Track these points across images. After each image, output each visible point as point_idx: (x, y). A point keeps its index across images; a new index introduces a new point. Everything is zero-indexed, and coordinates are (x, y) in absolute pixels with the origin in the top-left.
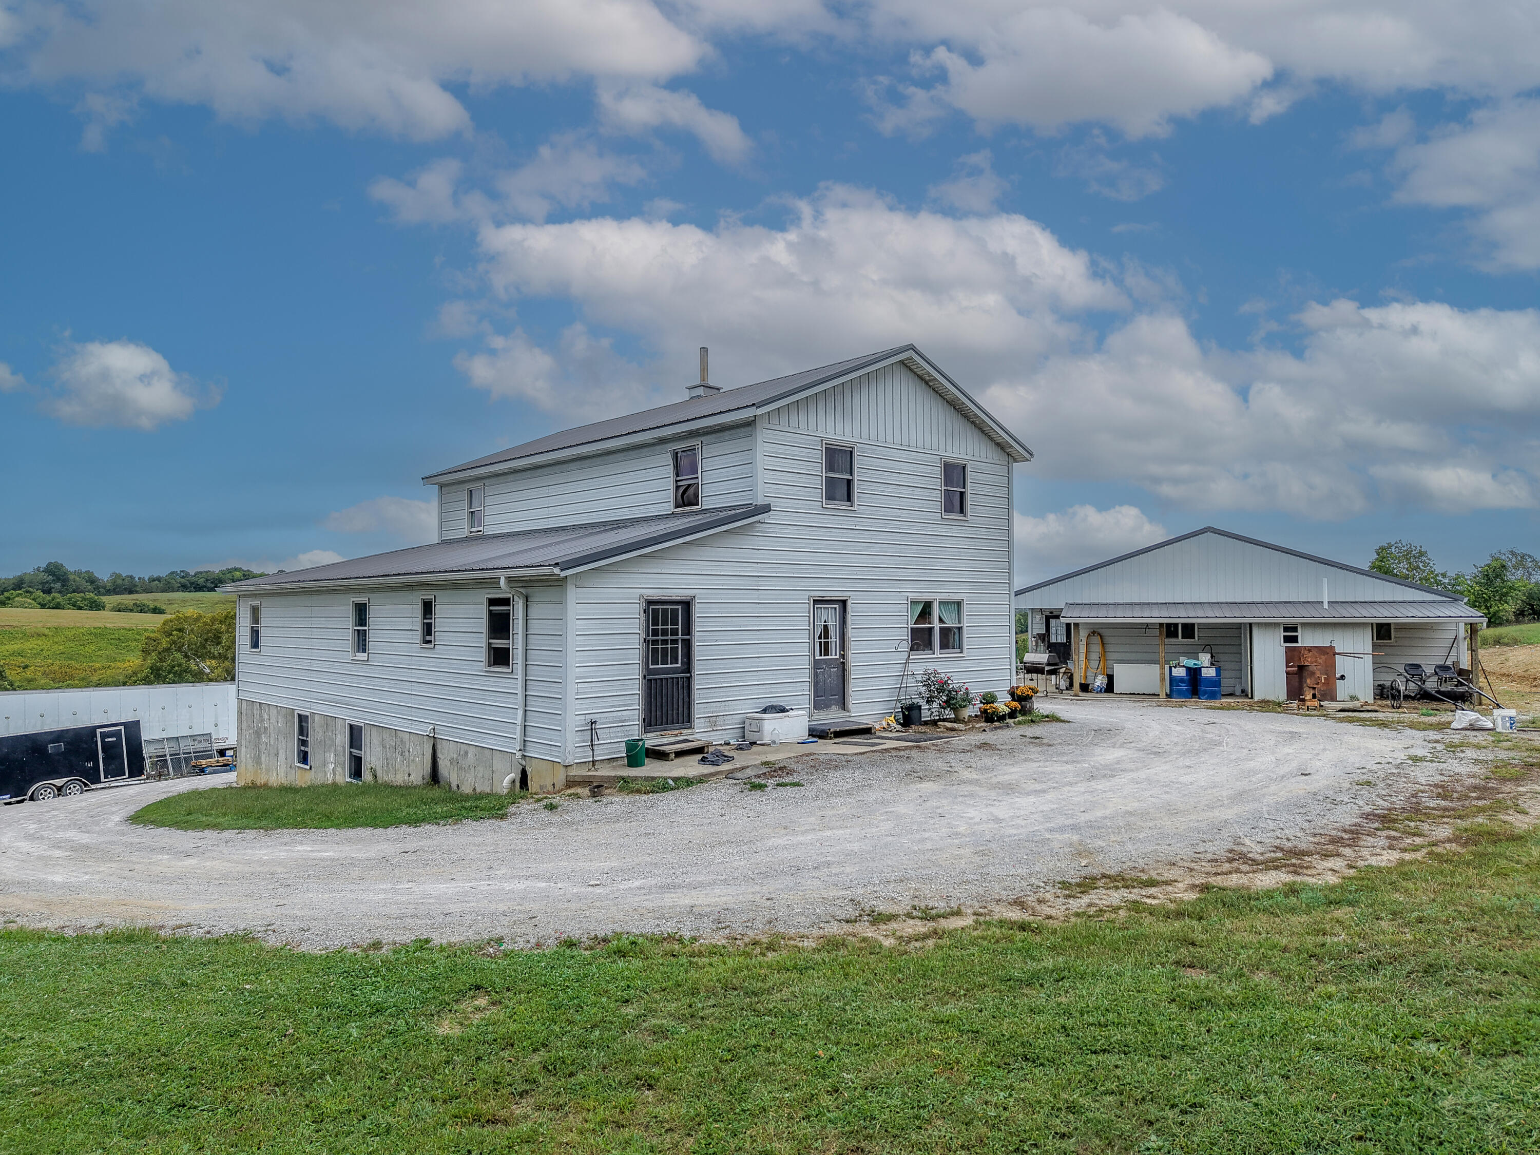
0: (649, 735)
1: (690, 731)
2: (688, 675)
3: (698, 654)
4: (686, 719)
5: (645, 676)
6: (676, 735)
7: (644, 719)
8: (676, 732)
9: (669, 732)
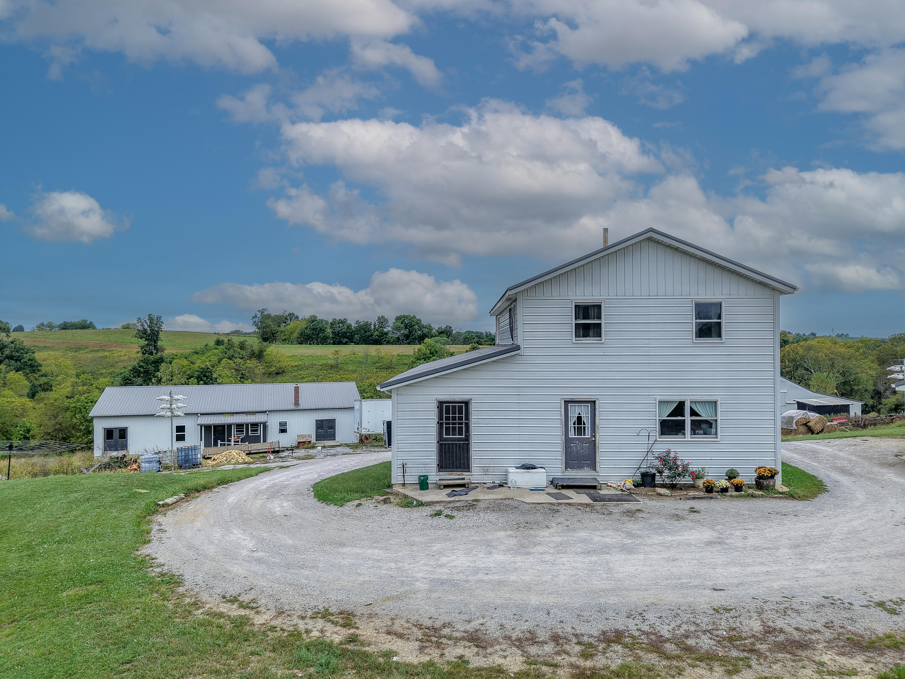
0: (441, 473)
1: (468, 473)
2: (467, 442)
3: (474, 431)
4: (466, 466)
5: (438, 442)
6: (459, 475)
7: (438, 465)
8: (460, 473)
9: (454, 473)
